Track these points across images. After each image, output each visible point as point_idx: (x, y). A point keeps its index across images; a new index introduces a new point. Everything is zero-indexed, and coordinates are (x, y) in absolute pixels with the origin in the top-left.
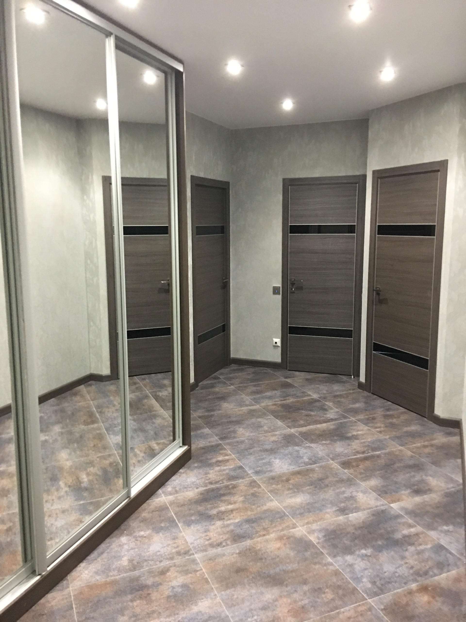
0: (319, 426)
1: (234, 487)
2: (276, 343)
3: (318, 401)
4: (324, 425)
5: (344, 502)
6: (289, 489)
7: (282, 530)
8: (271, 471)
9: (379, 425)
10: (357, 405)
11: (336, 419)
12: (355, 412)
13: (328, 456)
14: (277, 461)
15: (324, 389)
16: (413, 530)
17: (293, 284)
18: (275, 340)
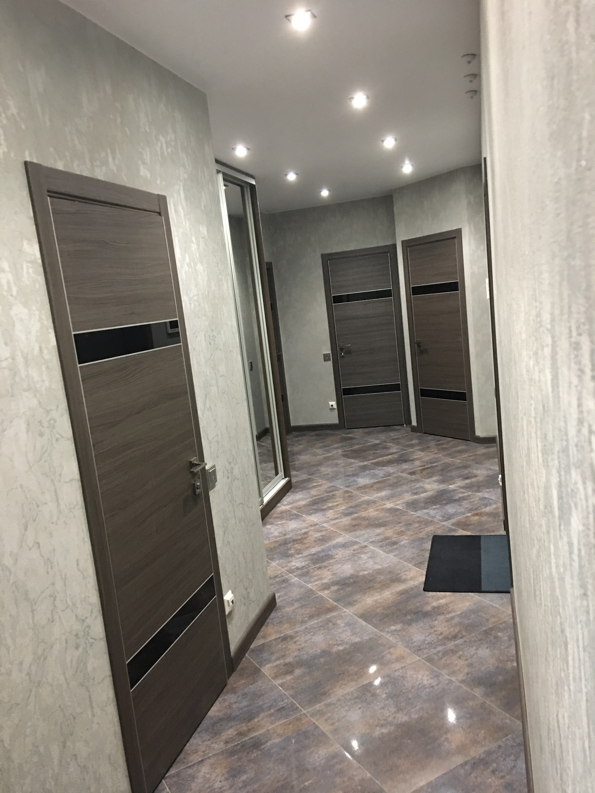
0: (385, 458)
1: (334, 495)
2: (332, 406)
3: (380, 444)
4: (390, 456)
5: (416, 490)
6: (374, 490)
7: (377, 507)
8: (357, 484)
9: (433, 450)
10: (414, 442)
11: (398, 452)
12: (412, 446)
13: (398, 471)
14: (360, 479)
15: (383, 436)
16: (466, 494)
17: (342, 349)
18: (331, 403)
